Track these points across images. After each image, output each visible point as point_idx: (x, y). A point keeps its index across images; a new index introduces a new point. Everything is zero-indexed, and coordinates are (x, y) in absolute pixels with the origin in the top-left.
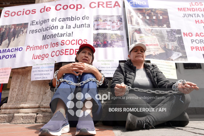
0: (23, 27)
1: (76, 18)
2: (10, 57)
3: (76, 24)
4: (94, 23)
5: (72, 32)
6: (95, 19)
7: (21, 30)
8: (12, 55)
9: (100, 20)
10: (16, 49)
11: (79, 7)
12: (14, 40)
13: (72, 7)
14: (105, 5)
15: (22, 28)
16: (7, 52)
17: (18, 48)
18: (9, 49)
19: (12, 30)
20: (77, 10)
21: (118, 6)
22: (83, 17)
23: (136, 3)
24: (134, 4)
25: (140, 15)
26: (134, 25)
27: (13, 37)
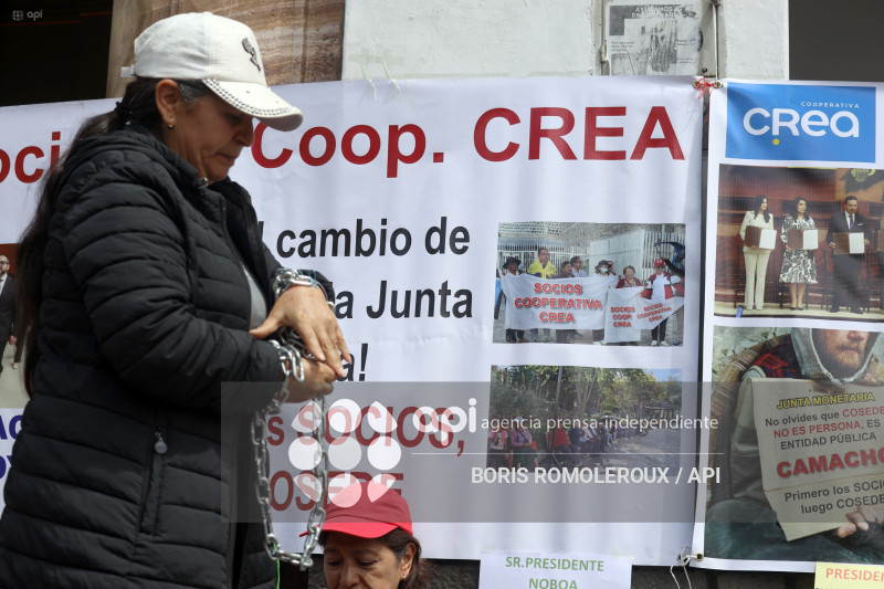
1: (384, 231)
3: (384, 284)
4: (498, 284)
6: (507, 254)
9: (537, 265)
11: (407, 144)
13: (361, 144)
14: (576, 139)
20: (392, 172)
21: (667, 149)
22: (433, 229)
23: (792, 125)
24: (776, 132)
25: (811, 221)
26: (754, 308)
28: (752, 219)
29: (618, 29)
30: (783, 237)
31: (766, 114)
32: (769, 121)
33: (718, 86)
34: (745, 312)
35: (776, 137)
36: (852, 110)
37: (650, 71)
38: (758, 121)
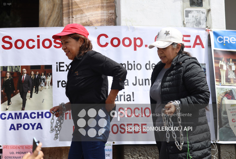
0: (43, 74)
1: (134, 64)
2: (31, 127)
3: (136, 77)
5: (133, 93)
7: (40, 78)
8: (35, 124)
10: (38, 113)
11: (138, 42)
12: (31, 97)
13: (127, 42)
15: (42, 75)
16: (24, 118)
17: (42, 113)
18: (26, 113)
19: (25, 77)
20: (135, 49)
21: (201, 46)
22: (147, 64)
23: (228, 41)
24: (224, 42)
25: (233, 63)
26: (224, 83)
27: (28, 90)
28: (221, 63)
29: (187, 16)
30: (228, 67)
31: (222, 38)
32: (223, 40)
33: (210, 30)
34: (222, 84)
35: (224, 43)
37: (195, 26)
38: (220, 40)
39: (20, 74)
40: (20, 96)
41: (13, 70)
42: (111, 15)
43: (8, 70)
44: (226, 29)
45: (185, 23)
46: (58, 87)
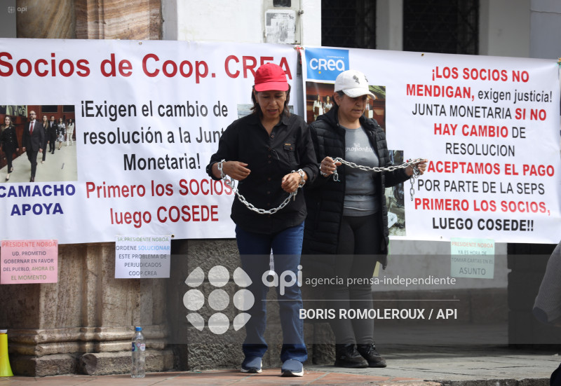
0: (61, 120)
1: (197, 106)
2: (44, 210)
3: (201, 129)
5: (198, 155)
7: (57, 128)
8: (51, 205)
10: (55, 186)
11: (202, 69)
12: (44, 159)
13: (186, 69)
15: (59, 122)
16: (33, 195)
17: (62, 186)
18: (37, 187)
19: (34, 124)
20: (198, 81)
22: (215, 106)
23: (324, 66)
24: (320, 69)
27: (40, 148)
28: (316, 104)
29: (269, 23)
30: (324, 111)
31: (317, 61)
32: (317, 64)
33: (302, 48)
35: (320, 71)
36: (342, 59)
37: (279, 42)
38: (315, 64)
39: (27, 121)
40: (27, 157)
41: (15, 113)
42: (155, 17)
43: (8, 113)
44: (322, 45)
45: (266, 35)
46: (85, 143)
